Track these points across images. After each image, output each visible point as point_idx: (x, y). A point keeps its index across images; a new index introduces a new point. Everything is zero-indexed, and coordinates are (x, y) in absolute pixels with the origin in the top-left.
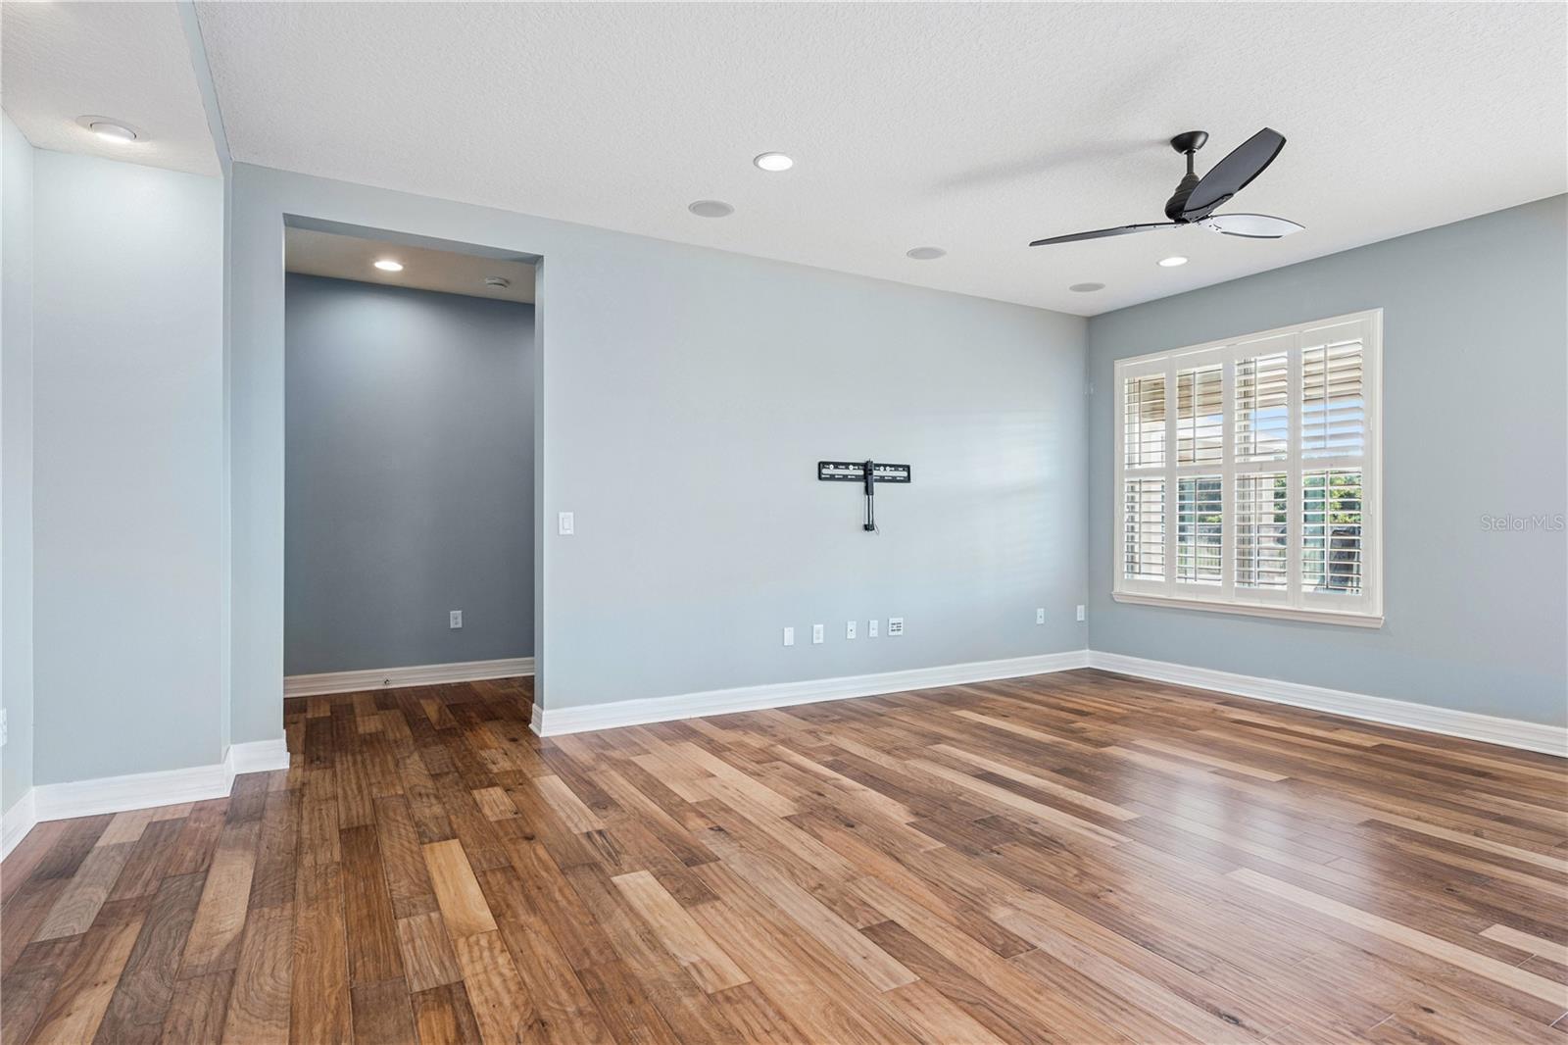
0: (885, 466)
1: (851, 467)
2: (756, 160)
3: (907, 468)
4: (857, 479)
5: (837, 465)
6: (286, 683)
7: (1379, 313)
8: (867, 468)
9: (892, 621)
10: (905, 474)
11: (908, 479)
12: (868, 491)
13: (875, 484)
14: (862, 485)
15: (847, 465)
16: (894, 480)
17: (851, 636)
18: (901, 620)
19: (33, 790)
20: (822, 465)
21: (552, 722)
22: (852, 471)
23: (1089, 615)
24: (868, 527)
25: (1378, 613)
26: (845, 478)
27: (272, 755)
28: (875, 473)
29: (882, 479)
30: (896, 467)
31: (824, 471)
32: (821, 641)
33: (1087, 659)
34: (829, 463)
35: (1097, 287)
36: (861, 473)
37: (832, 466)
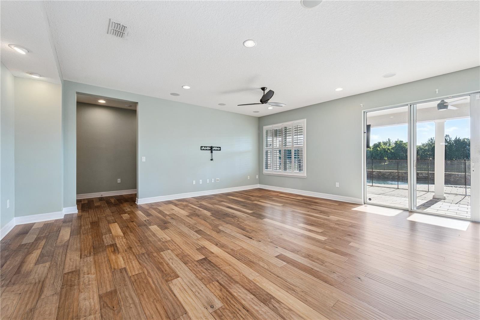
0: (215, 147)
1: (208, 147)
2: (182, 87)
3: (220, 148)
4: (209, 150)
5: (205, 147)
6: (77, 196)
7: (306, 119)
8: (211, 148)
9: (217, 179)
10: (220, 149)
11: (220, 150)
12: (212, 152)
13: (213, 151)
14: (210, 151)
15: (207, 147)
16: (217, 150)
17: (208, 182)
18: (219, 179)
19: (15, 218)
20: (201, 147)
21: (140, 202)
22: (208, 148)
23: (259, 177)
24: (212, 160)
25: (306, 175)
26: (206, 150)
27: (74, 210)
28: (213, 149)
29: (215, 150)
30: (218, 147)
31: (202, 148)
32: (201, 183)
33: (258, 186)
34: (203, 147)
35: (258, 112)
36: (210, 148)
37: (204, 147)
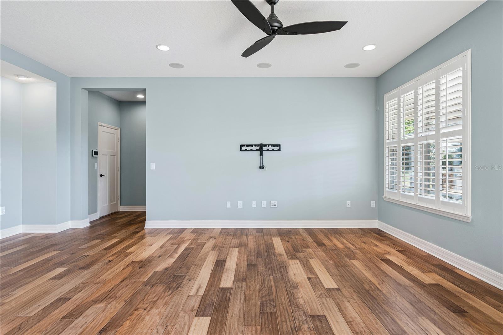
0: (269, 145)
1: (254, 146)
3: (279, 146)
4: (257, 150)
5: (247, 146)
7: (470, 51)
8: (261, 146)
9: (272, 202)
10: (278, 148)
11: (279, 150)
12: (261, 154)
13: (264, 152)
14: (259, 152)
15: (252, 145)
16: (273, 150)
17: (254, 206)
18: (276, 202)
19: (22, 225)
20: (242, 146)
21: (150, 225)
22: (254, 148)
23: (378, 204)
24: (262, 167)
25: (469, 214)
26: (251, 150)
28: (264, 148)
29: (268, 150)
30: (274, 145)
31: (242, 148)
32: (242, 207)
33: (376, 224)
34: (244, 145)
36: (258, 148)
37: (246, 146)
